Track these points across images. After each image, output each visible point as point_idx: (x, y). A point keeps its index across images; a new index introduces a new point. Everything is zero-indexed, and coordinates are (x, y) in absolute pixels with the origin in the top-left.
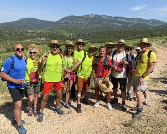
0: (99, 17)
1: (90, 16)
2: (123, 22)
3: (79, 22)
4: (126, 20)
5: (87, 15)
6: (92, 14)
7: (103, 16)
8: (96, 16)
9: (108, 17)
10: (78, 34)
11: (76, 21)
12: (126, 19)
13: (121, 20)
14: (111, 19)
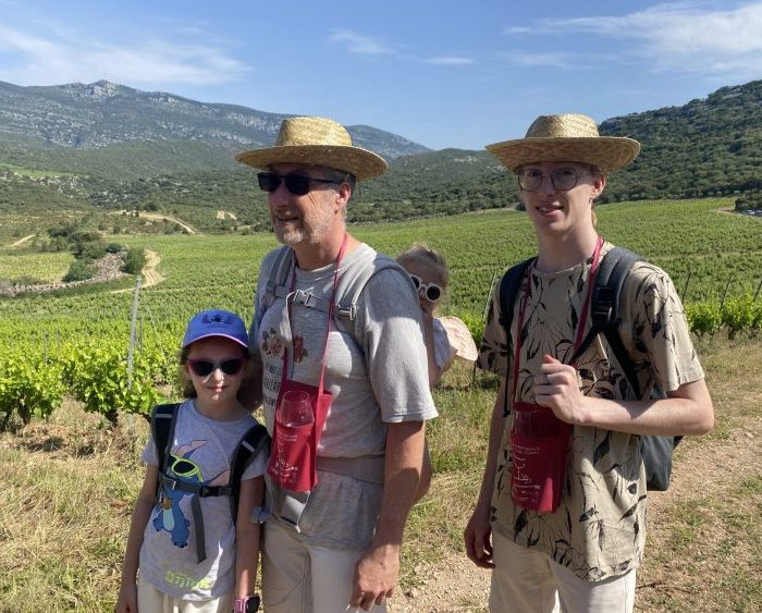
0: (138, 100)
1: (92, 93)
2: (250, 128)
3: (36, 114)
4: (265, 123)
5: (73, 86)
6: (101, 84)
7: (157, 95)
8: (126, 95)
9: (185, 105)
10: (87, 177)
11: (17, 111)
12: (262, 119)
13: (241, 119)
14: (196, 114)
